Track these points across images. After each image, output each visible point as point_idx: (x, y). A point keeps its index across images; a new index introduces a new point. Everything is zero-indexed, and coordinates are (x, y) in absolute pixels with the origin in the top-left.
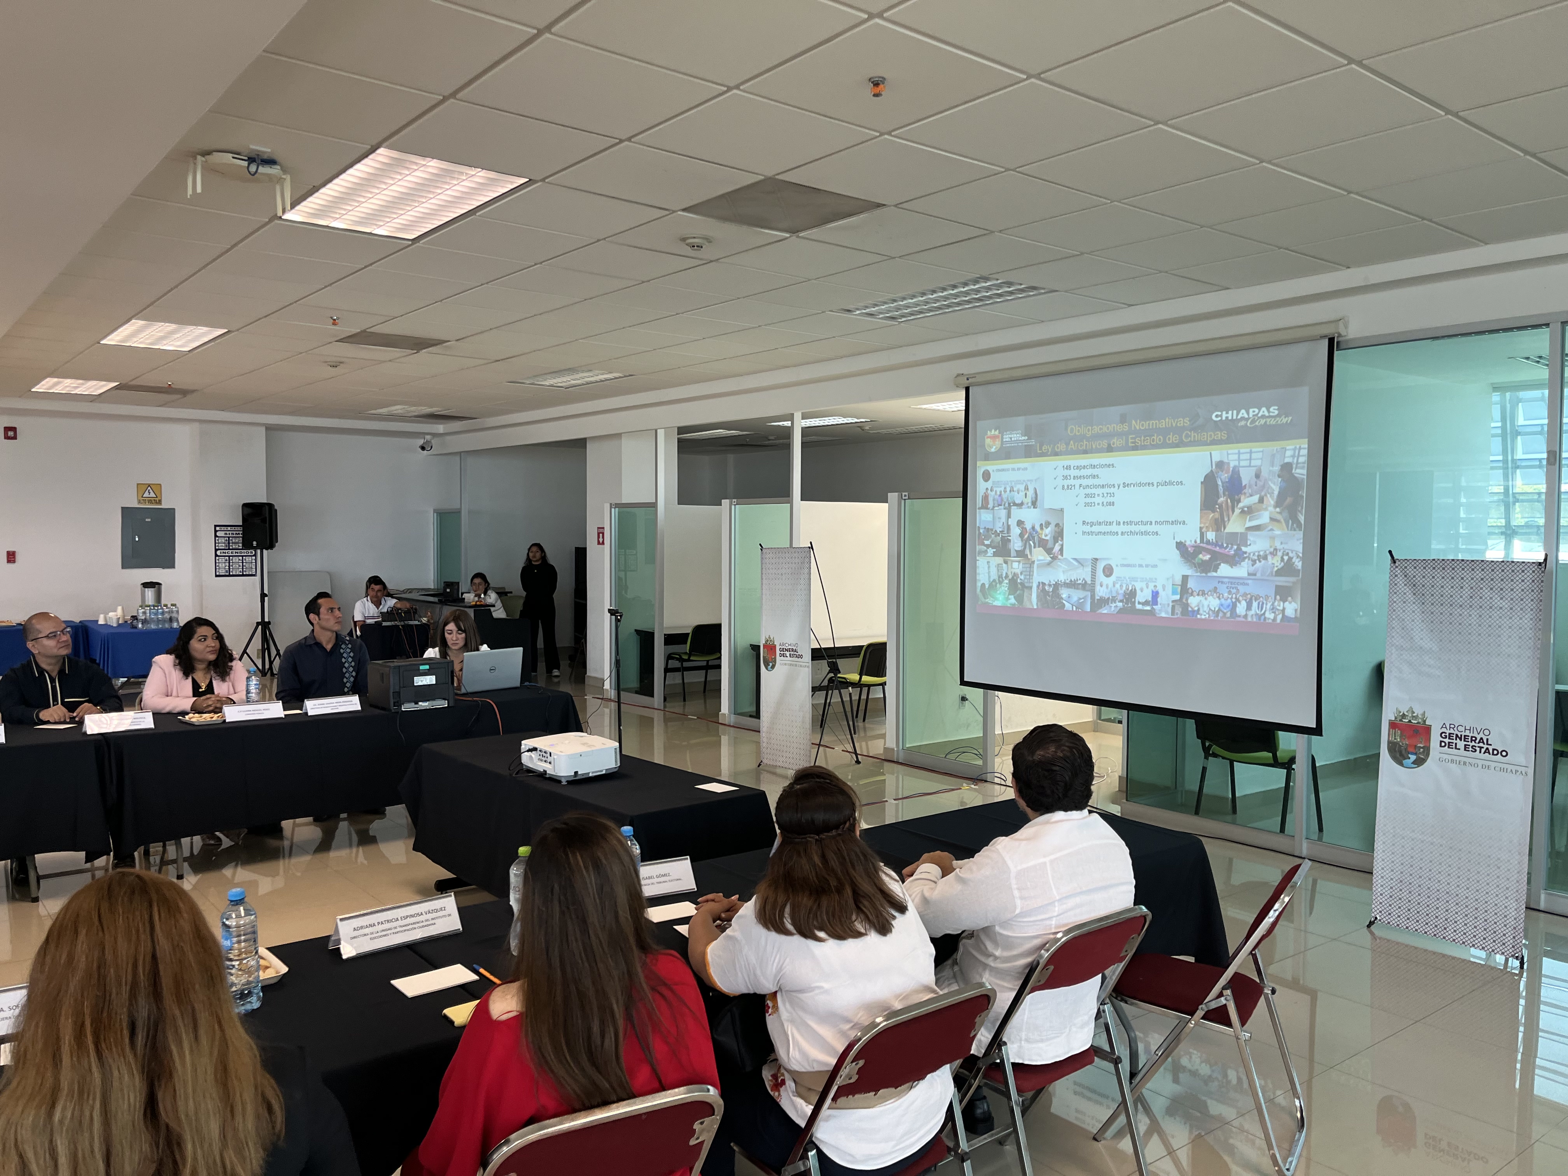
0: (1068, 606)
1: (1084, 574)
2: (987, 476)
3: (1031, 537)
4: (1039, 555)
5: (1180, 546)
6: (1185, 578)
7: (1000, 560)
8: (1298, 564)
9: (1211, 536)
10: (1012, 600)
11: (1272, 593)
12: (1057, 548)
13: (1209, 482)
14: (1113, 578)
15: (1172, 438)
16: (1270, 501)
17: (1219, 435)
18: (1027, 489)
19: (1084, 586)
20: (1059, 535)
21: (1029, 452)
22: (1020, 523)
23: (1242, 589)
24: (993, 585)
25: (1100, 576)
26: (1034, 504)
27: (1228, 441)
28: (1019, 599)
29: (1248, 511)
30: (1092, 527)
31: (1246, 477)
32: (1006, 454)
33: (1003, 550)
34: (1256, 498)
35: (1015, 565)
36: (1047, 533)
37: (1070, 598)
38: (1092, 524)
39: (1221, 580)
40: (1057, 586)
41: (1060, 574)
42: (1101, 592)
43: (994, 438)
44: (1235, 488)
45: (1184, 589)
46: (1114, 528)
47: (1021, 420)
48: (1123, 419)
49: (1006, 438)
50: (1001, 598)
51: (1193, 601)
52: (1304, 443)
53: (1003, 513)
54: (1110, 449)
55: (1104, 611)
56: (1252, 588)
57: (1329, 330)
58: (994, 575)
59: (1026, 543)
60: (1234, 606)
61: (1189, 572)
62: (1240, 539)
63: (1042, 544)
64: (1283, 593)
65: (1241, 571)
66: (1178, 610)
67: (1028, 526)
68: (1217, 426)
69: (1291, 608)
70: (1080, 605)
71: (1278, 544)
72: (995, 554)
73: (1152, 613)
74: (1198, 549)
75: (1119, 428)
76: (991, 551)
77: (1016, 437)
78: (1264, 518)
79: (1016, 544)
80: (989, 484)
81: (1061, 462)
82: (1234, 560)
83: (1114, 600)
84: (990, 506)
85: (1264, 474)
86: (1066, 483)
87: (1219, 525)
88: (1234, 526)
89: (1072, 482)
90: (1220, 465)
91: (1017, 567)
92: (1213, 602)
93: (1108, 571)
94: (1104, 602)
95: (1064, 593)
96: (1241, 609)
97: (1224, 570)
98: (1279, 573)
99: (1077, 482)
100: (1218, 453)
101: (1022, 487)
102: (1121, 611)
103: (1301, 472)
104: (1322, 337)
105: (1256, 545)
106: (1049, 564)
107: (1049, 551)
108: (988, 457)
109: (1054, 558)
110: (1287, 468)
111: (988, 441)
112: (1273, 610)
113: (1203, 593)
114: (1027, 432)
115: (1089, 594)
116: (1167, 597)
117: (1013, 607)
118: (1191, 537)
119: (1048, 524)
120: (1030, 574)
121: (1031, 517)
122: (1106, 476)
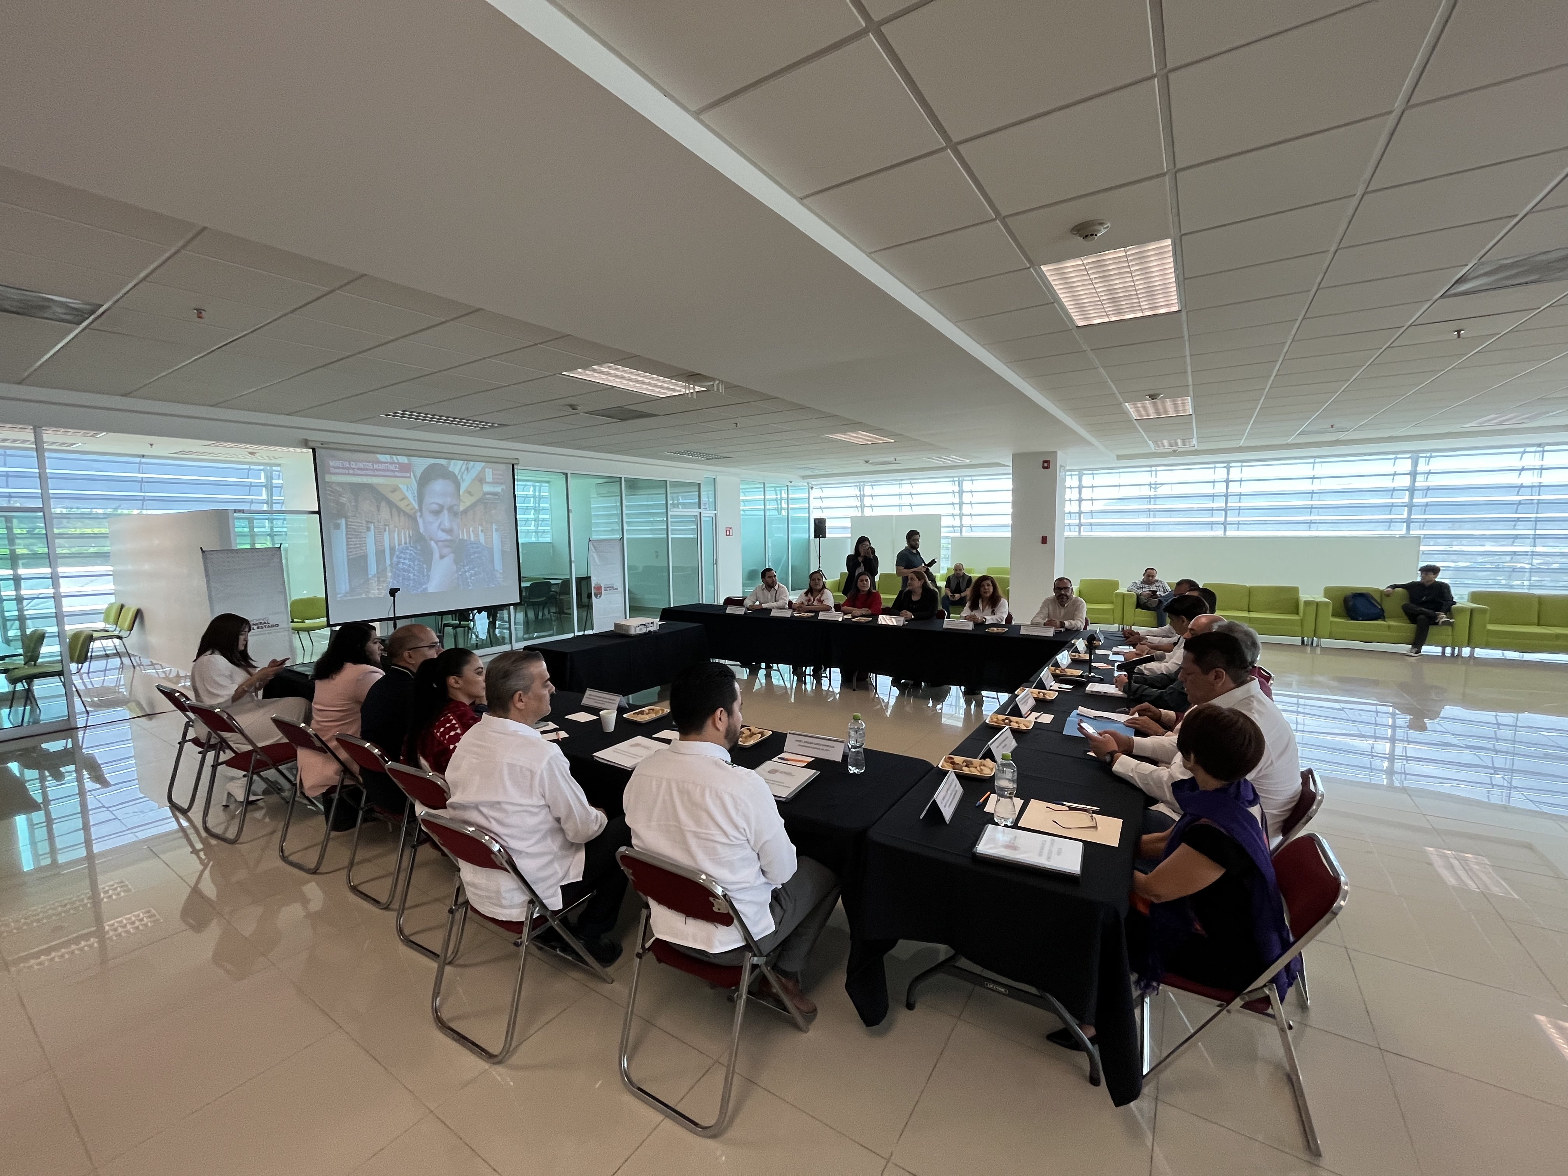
64: (504, 558)
104: (510, 464)
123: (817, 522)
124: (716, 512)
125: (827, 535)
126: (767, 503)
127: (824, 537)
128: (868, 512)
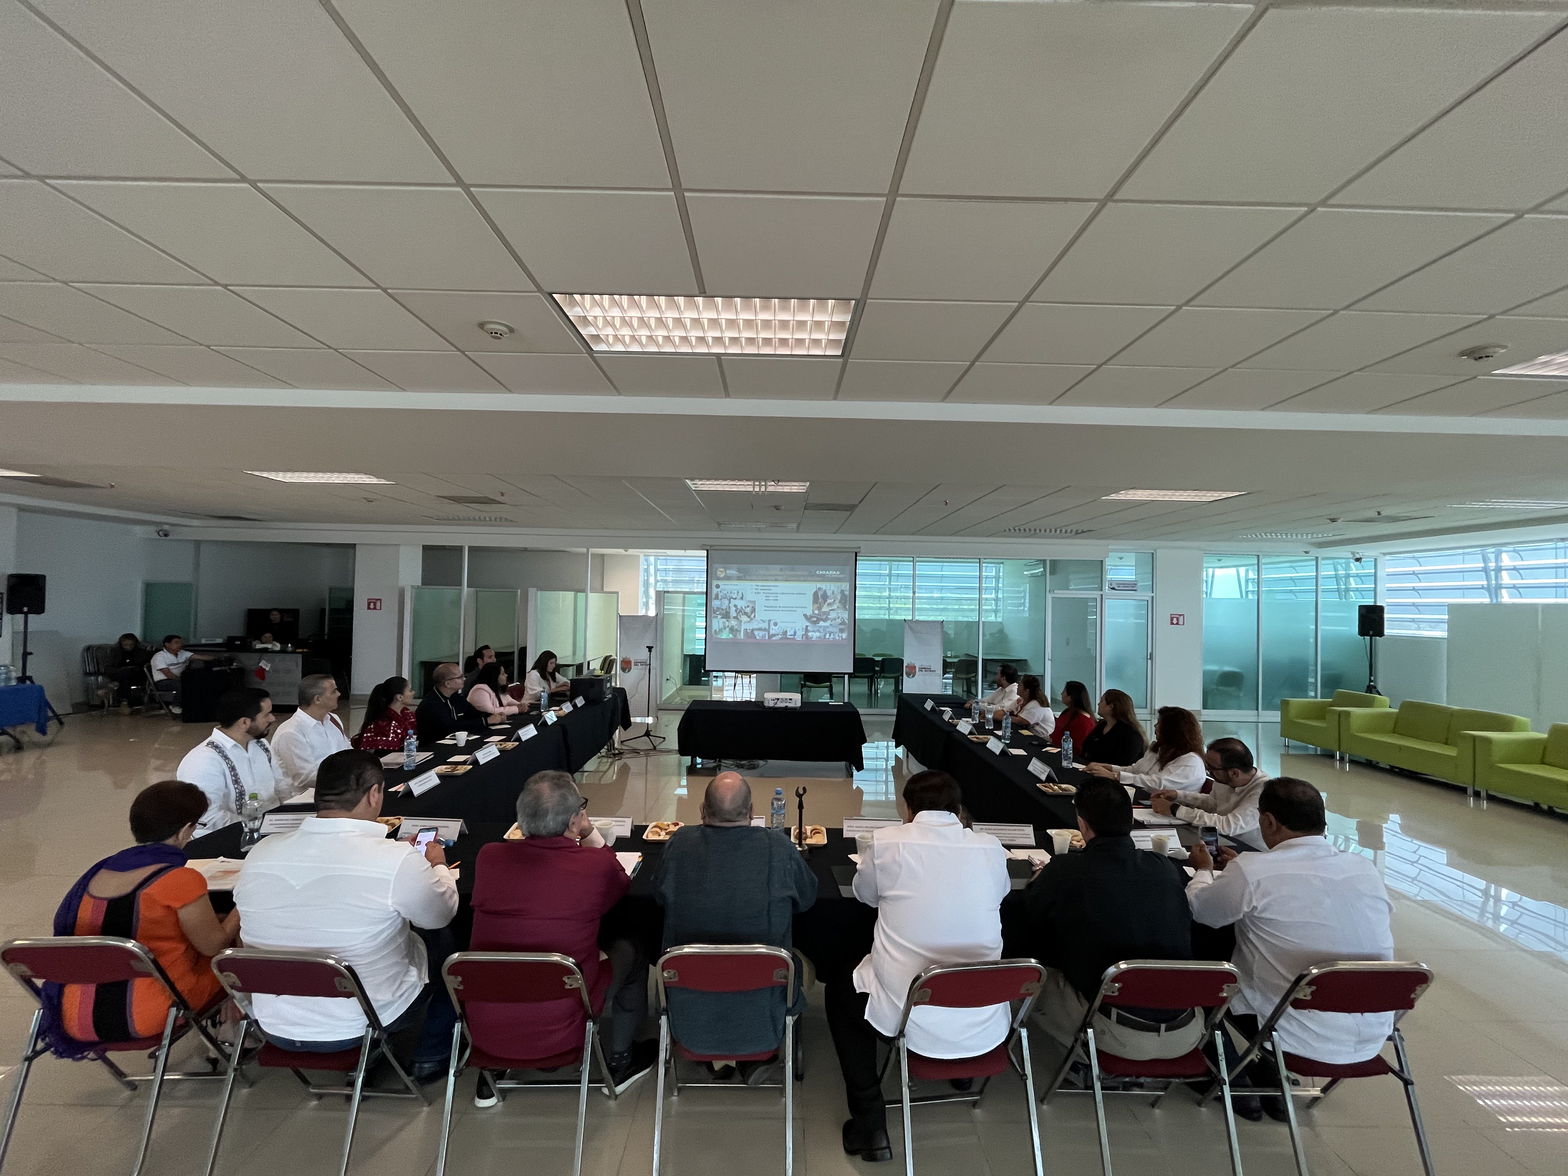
0: (758, 638)
1: (765, 625)
2: (718, 586)
3: (740, 611)
4: (744, 618)
5: (805, 615)
6: (807, 627)
7: (725, 620)
8: (847, 621)
9: (816, 612)
10: (731, 636)
11: (838, 631)
12: (753, 616)
13: (815, 594)
14: (777, 627)
15: (802, 578)
16: (837, 601)
17: (819, 579)
18: (738, 592)
19: (765, 630)
20: (753, 610)
21: (739, 579)
22: (735, 606)
23: (828, 630)
24: (721, 630)
25: (772, 626)
26: (742, 598)
27: (822, 581)
28: (735, 636)
29: (829, 604)
30: (769, 608)
31: (829, 593)
32: (728, 578)
33: (726, 615)
34: (833, 600)
35: (733, 622)
36: (748, 610)
37: (759, 635)
38: (768, 607)
39: (820, 627)
40: (753, 630)
41: (754, 625)
42: (772, 632)
43: (722, 572)
44: (825, 597)
45: (807, 630)
46: (778, 608)
47: (735, 566)
48: (781, 570)
49: (728, 572)
50: (725, 635)
51: (810, 634)
52: (848, 584)
53: (726, 602)
54: (776, 580)
55: (774, 639)
56: (831, 629)
57: (856, 550)
58: (721, 626)
59: (738, 614)
60: (825, 635)
61: (808, 624)
62: (828, 613)
63: (746, 614)
64: (841, 631)
65: (828, 624)
66: (804, 637)
67: (739, 607)
68: (819, 576)
69: (844, 636)
70: (764, 636)
71: (840, 615)
72: (722, 618)
73: (794, 639)
74: (812, 617)
75: (779, 573)
76: (719, 617)
77: (732, 572)
78: (835, 607)
79: (733, 613)
80: (719, 590)
81: (754, 583)
82: (825, 620)
83: (778, 635)
84: (720, 598)
85: (835, 592)
86: (757, 591)
87: (820, 609)
88: (825, 609)
89: (759, 591)
90: (820, 589)
91: (733, 623)
92: (818, 634)
93: (775, 624)
94: (774, 635)
95: (756, 633)
96: (827, 636)
97: (822, 623)
98: (840, 624)
99: (762, 591)
100: (819, 585)
101: (736, 592)
102: (781, 639)
103: (847, 593)
104: (852, 552)
105: (833, 615)
106: (749, 622)
107: (749, 617)
108: (718, 579)
109: (752, 619)
110: (842, 591)
111: (718, 573)
112: (838, 636)
113: (814, 631)
114: (739, 570)
115: (767, 633)
116: (800, 633)
117: (731, 638)
118: (809, 613)
119: (748, 606)
120: (741, 625)
121: (740, 604)
122: (774, 590)
123: (1364, 611)
124: (1152, 595)
125: (1387, 631)
126: (1262, 584)
127: (1381, 633)
128: (1506, 598)
